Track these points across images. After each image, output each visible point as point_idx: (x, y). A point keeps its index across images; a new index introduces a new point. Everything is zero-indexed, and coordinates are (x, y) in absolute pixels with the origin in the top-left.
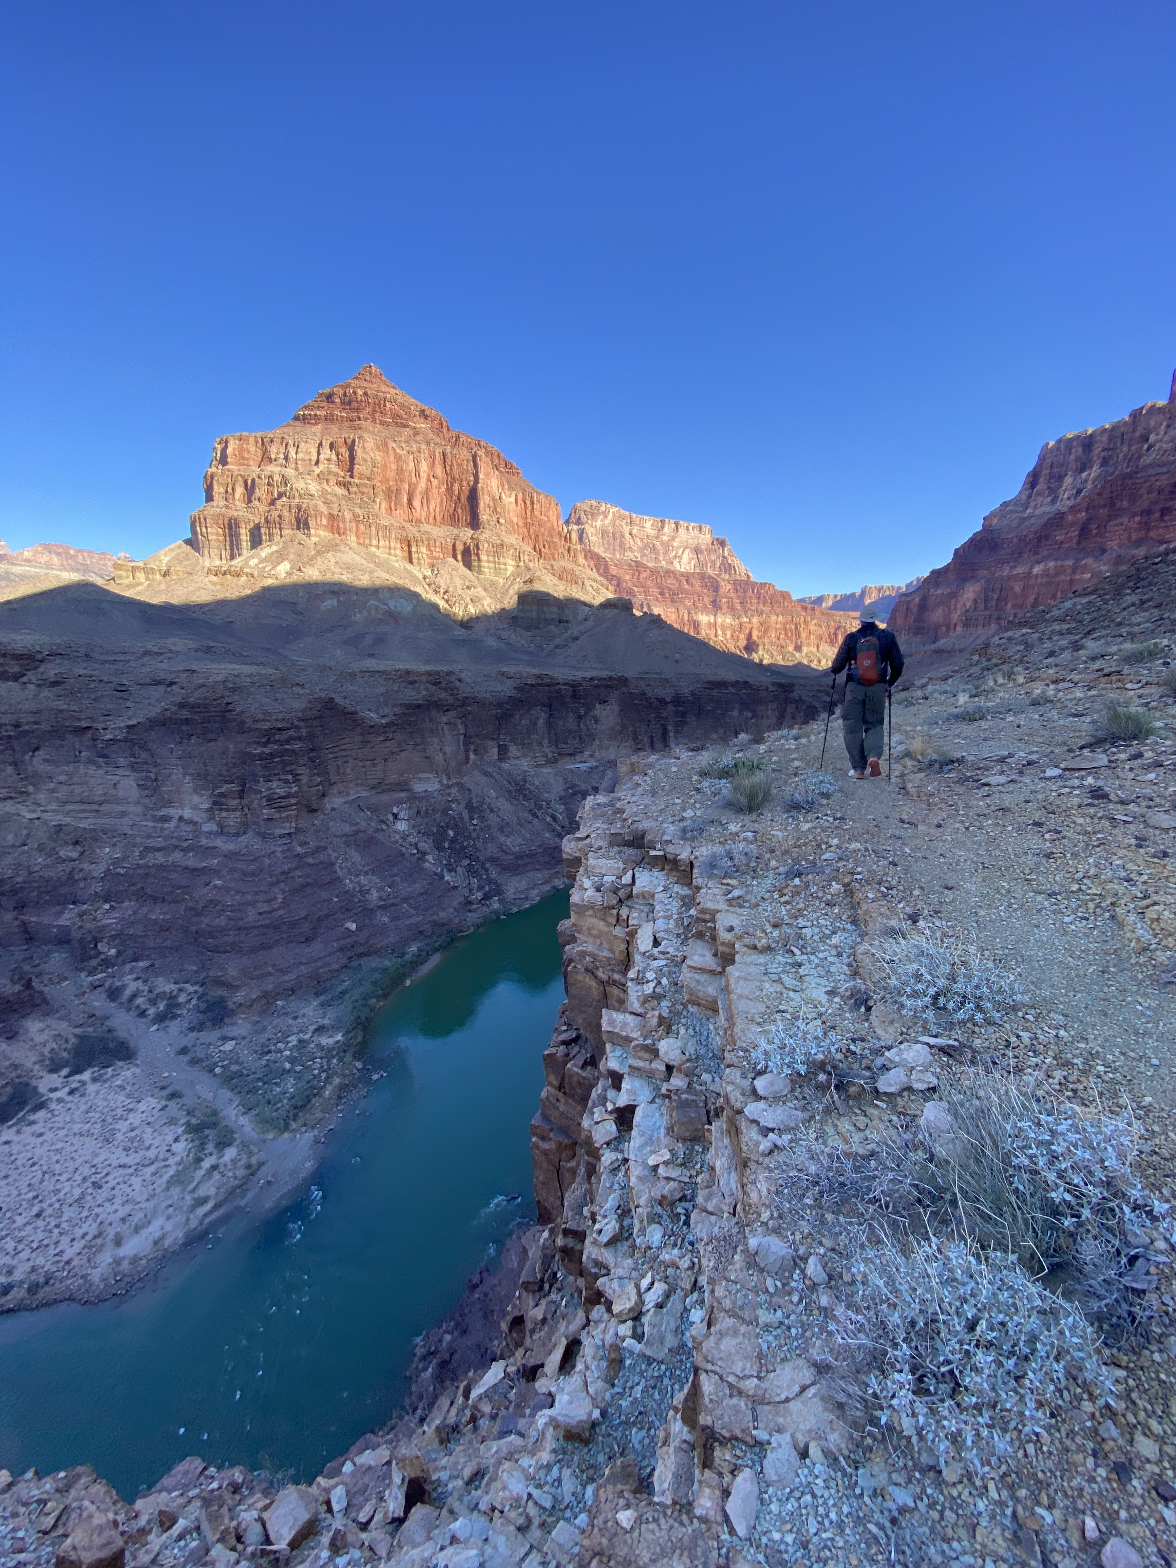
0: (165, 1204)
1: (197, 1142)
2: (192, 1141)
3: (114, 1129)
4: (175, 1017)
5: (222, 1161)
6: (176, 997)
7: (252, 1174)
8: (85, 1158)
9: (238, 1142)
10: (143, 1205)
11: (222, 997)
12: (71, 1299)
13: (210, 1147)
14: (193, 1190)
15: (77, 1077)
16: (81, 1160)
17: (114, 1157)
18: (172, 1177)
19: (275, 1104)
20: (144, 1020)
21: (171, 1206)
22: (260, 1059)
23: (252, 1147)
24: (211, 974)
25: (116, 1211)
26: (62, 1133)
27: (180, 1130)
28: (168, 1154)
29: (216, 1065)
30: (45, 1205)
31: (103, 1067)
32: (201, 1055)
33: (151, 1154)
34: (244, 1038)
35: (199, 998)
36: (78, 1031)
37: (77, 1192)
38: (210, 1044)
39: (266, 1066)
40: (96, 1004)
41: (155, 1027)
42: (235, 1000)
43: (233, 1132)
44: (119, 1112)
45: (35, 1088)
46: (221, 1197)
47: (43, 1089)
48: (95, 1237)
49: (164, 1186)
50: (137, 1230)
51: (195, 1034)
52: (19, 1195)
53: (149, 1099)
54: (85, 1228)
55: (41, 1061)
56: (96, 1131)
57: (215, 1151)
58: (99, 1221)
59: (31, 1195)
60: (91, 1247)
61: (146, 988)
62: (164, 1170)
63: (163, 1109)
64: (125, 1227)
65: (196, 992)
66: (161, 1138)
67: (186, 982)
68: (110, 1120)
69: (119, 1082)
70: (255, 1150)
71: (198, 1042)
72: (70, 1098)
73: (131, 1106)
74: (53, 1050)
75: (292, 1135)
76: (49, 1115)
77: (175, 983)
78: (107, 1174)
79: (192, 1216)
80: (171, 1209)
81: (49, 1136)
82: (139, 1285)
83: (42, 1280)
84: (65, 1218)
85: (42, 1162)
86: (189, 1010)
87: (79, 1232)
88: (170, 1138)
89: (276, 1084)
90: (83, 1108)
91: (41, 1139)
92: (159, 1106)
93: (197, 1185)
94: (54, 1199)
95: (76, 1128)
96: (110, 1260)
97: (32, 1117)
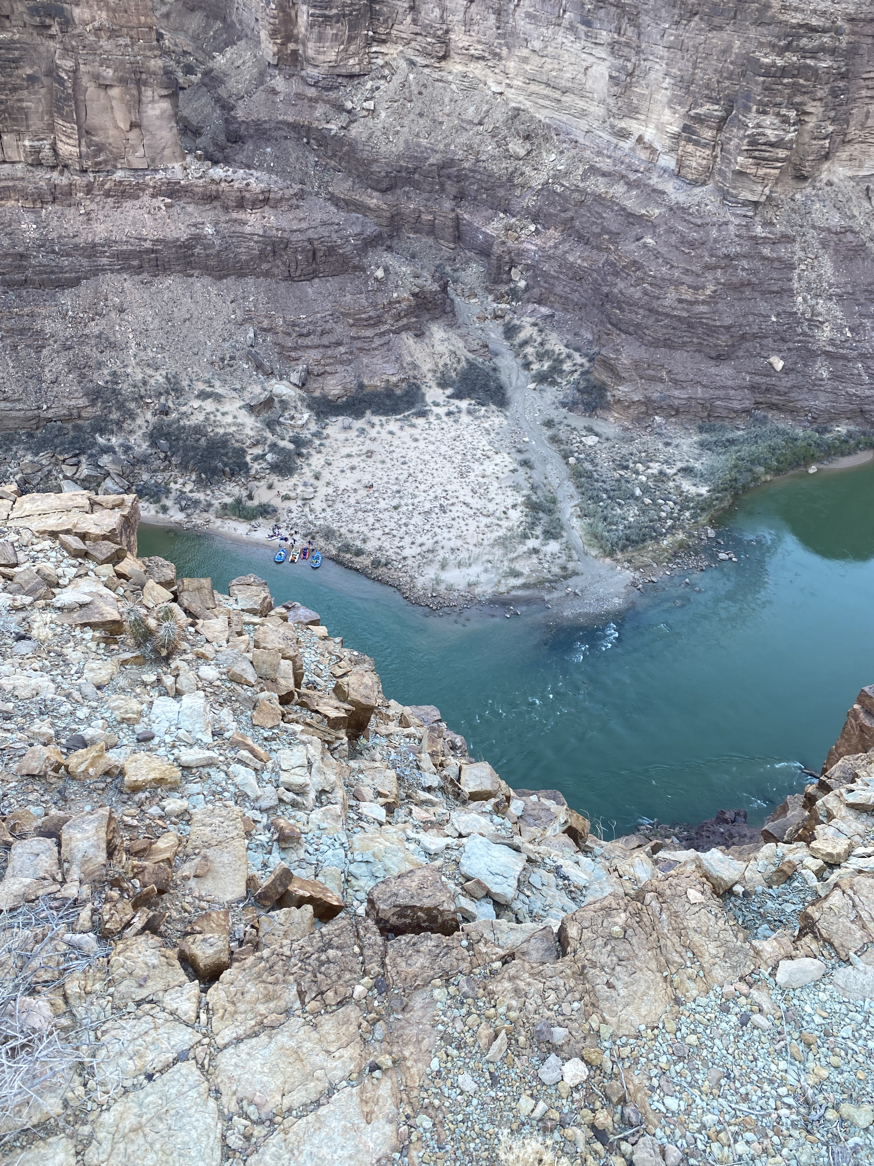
0: (486, 557)
1: (529, 519)
2: (526, 516)
3: (470, 467)
4: (554, 383)
5: (544, 549)
6: (561, 362)
7: (565, 578)
8: (442, 480)
9: (564, 540)
10: (471, 547)
11: (604, 383)
12: (398, 588)
13: (538, 531)
14: (512, 560)
15: (457, 402)
16: (437, 480)
17: (462, 492)
18: (500, 537)
19: (610, 524)
20: (526, 372)
21: (490, 562)
22: (615, 470)
23: (573, 552)
24: (603, 352)
25: (450, 539)
26: (432, 448)
27: (520, 500)
28: (503, 515)
29: (572, 452)
30: (403, 503)
31: (479, 404)
32: (563, 436)
33: (491, 507)
34: (607, 439)
35: (582, 374)
36: (470, 356)
37: (428, 506)
38: (575, 429)
39: (618, 480)
40: (493, 335)
41: (532, 386)
42: (614, 392)
43: (562, 528)
44: (479, 453)
45: (424, 395)
46: (532, 580)
47: (429, 399)
48: (428, 551)
49: (491, 541)
50: (460, 565)
51: (565, 410)
52: (388, 483)
53: (506, 455)
54: (424, 539)
55: (435, 372)
56: (456, 461)
57: (541, 537)
58: (435, 539)
59: (395, 488)
60: (423, 557)
61: (539, 340)
62: (495, 528)
63: (514, 471)
64: (452, 557)
65: (582, 365)
66: (503, 497)
67: (577, 350)
68: (469, 458)
69: (486, 425)
70: (575, 557)
71: (565, 422)
72: (445, 418)
73: (490, 453)
74: (446, 365)
75: (614, 563)
76: (427, 426)
77: (567, 346)
78: (453, 504)
79: (503, 581)
80: (490, 565)
81: (421, 444)
82: (446, 609)
83: (383, 561)
84: (413, 521)
85: (410, 464)
86: (569, 382)
87: (419, 540)
88: (510, 502)
89: (619, 504)
90: (453, 434)
91: (414, 444)
92: (511, 468)
93: (516, 558)
94: (410, 501)
95: (443, 449)
96: (434, 577)
97: (415, 421)
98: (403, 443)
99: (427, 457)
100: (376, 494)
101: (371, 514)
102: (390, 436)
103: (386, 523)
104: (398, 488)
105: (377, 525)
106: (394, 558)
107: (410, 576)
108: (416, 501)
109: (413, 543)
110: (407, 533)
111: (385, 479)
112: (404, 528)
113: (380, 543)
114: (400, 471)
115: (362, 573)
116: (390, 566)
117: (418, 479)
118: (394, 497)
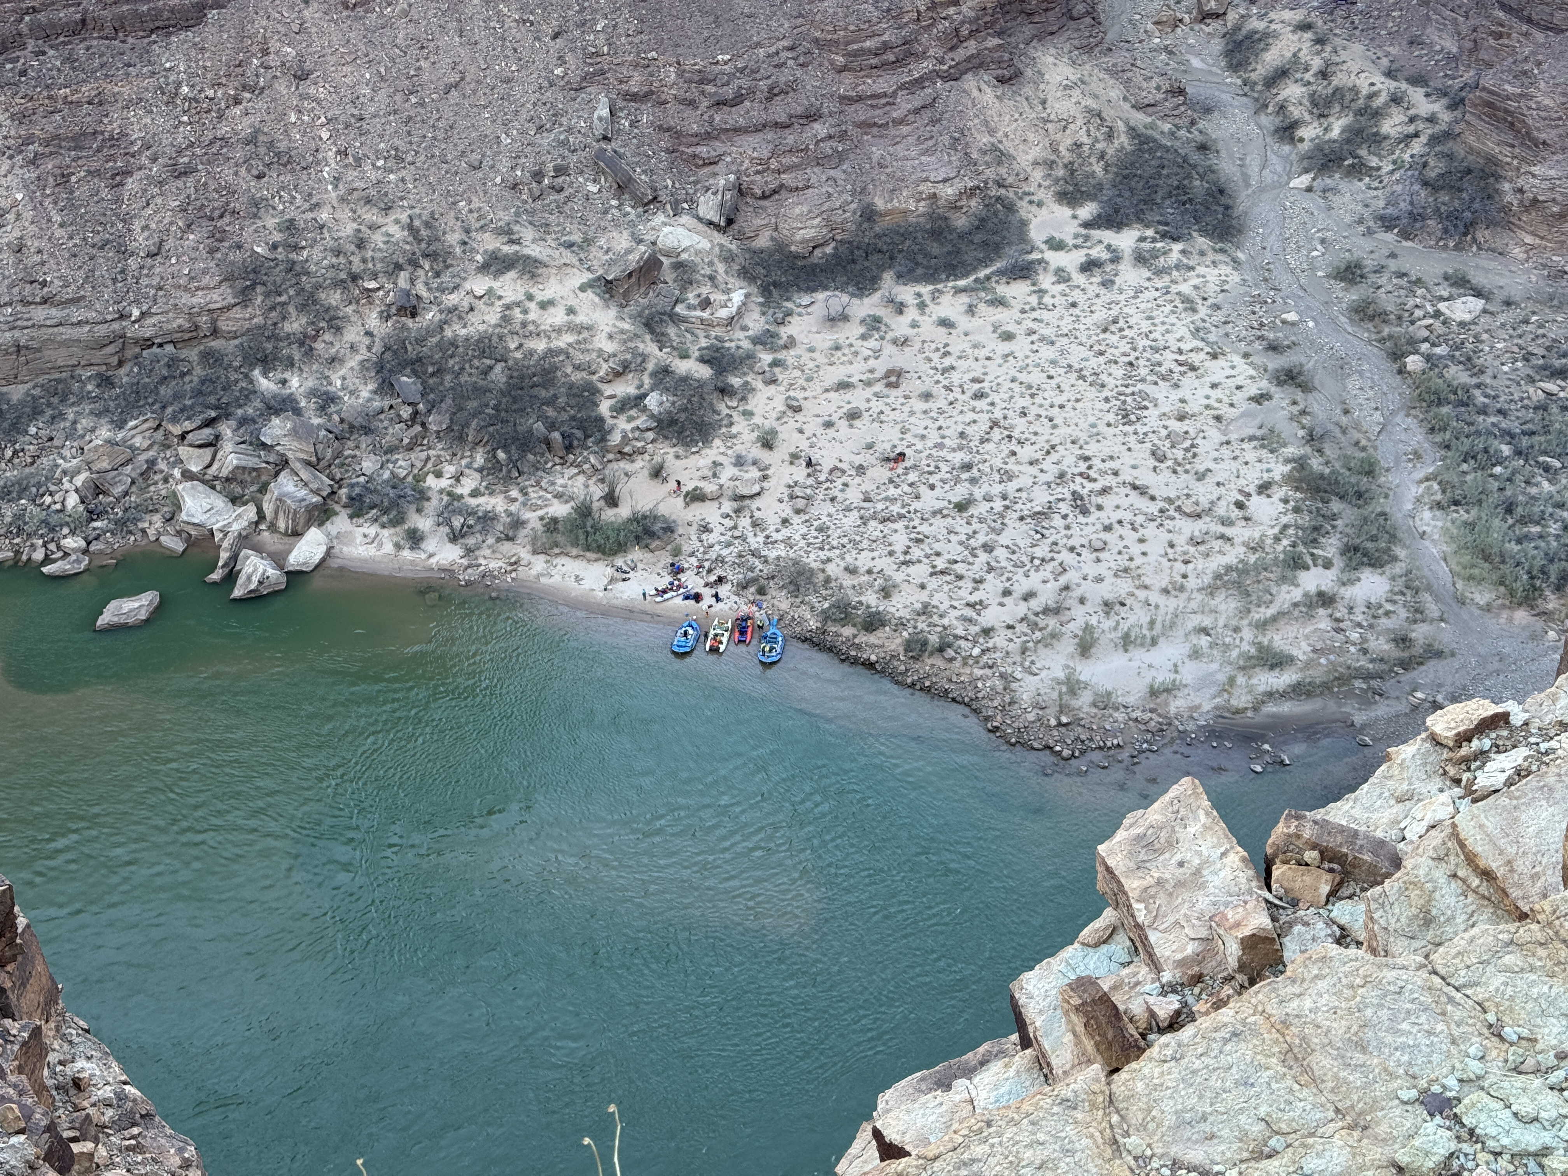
0: (1197, 620)
1: (1305, 520)
2: (1297, 510)
3: (1145, 396)
4: (1359, 170)
5: (1348, 592)
6: (1377, 114)
7: (1406, 665)
8: (1076, 433)
9: (1399, 568)
10: (1155, 597)
11: (1491, 160)
12: (972, 706)
13: (1331, 547)
14: (1262, 626)
15: (1108, 236)
16: (1063, 431)
17: (1128, 459)
18: (1229, 569)
19: (1524, 521)
20: (1287, 148)
21: (1205, 631)
22: (1531, 380)
23: (1426, 597)
24: (1488, 81)
25: (1099, 579)
26: (1047, 353)
27: (1280, 470)
28: (1236, 513)
29: (1413, 344)
30: (978, 493)
31: (1164, 236)
32: (1387, 302)
33: (1204, 493)
34: (1508, 303)
35: (1434, 140)
36: (1140, 119)
37: (1041, 498)
38: (1418, 282)
39: (1541, 407)
40: (1196, 63)
41: (1304, 180)
42: (1520, 183)
43: (1393, 538)
44: (1168, 359)
45: (1024, 224)
46: (1318, 674)
47: (1037, 234)
48: (1046, 611)
49: (1207, 579)
50: (1127, 642)
51: (1391, 237)
52: (940, 446)
53: (1237, 360)
54: (1033, 581)
55: (1051, 165)
56: (1111, 382)
57: (1339, 563)
58: (1063, 580)
59: (959, 458)
60: (1034, 626)
61: (1316, 63)
62: (1217, 544)
63: (1260, 399)
64: (1108, 624)
65: (1432, 119)
66: (1234, 465)
67: (1417, 80)
68: (1143, 372)
69: (1185, 288)
70: (1433, 609)
71: (1393, 265)
72: (1079, 279)
73: (1196, 358)
74: (1078, 145)
75: (1539, 624)
76: (1034, 300)
77: (1389, 74)
78: (1105, 491)
79: (1241, 680)
80: (1204, 641)
81: (1021, 346)
82: (1096, 756)
83: (934, 639)
84: (1004, 539)
85: (994, 397)
86: (1398, 165)
87: (1022, 585)
88: (1253, 477)
89: (1547, 469)
90: (1101, 315)
91: (1005, 347)
92: (1253, 391)
93: (1274, 619)
94: (997, 489)
95: (1077, 354)
96: (1061, 675)
97: (1003, 289)
98: (975, 346)
99: (1036, 377)
100: (912, 477)
101: (899, 525)
102: (943, 330)
103: (937, 547)
104: (967, 460)
105: (916, 552)
106: (960, 632)
107: (1002, 676)
108: (1011, 487)
109: (1007, 593)
110: (991, 569)
111: (934, 437)
112: (983, 557)
113: (924, 596)
114: (971, 416)
115: (882, 672)
116: (950, 653)
117: (1016, 434)
118: (957, 481)
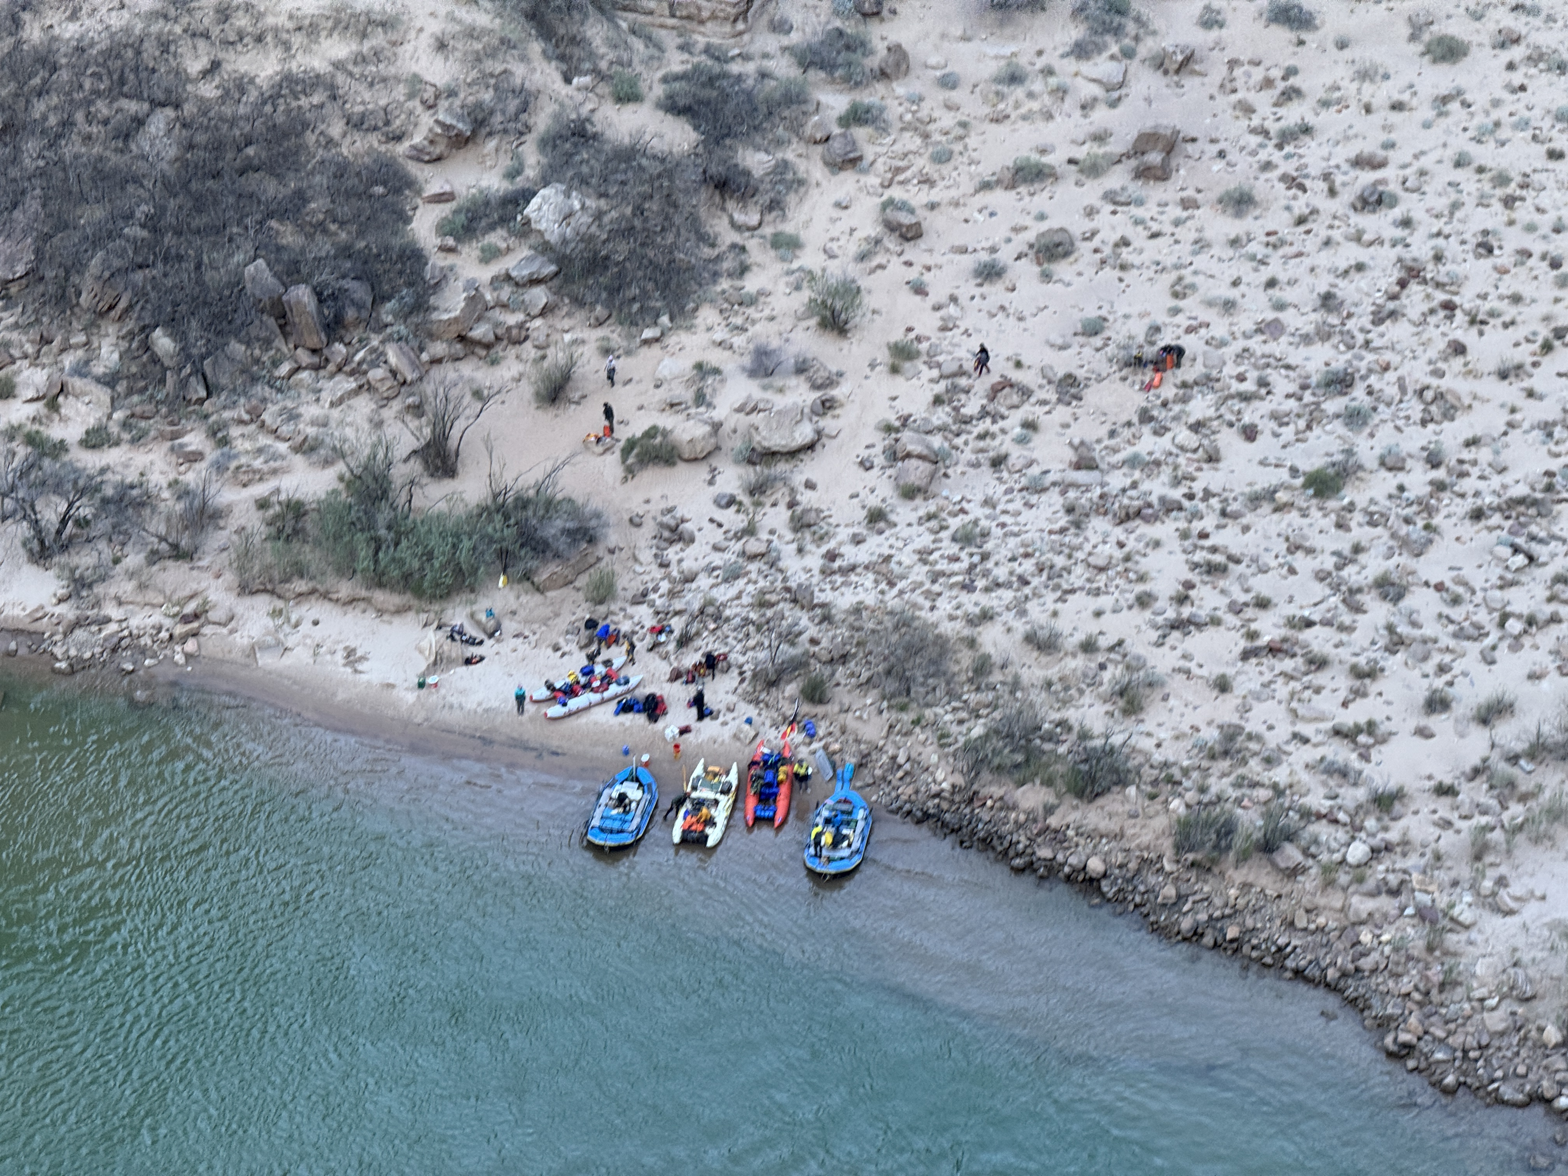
12: (1346, 991)
30: (1367, 450)
48: (1538, 751)
52: (1270, 329)
54: (1505, 676)
60: (1506, 789)
81: (1481, 74)
83: (1250, 821)
84: (1434, 567)
87: (1475, 685)
91: (1440, 78)
94: (1414, 440)
98: (1365, 75)
99: (1519, 155)
100: (1200, 407)
102: (1282, 35)
103: (1262, 585)
104: (1339, 362)
106: (1317, 801)
107: (1422, 914)
108: (1450, 435)
109: (1438, 703)
110: (1396, 644)
111: (1256, 306)
112: (1378, 612)
113: (1225, 710)
114: (1351, 253)
115: (1120, 899)
116: (1291, 854)
117: (1466, 299)
118: (1315, 417)
